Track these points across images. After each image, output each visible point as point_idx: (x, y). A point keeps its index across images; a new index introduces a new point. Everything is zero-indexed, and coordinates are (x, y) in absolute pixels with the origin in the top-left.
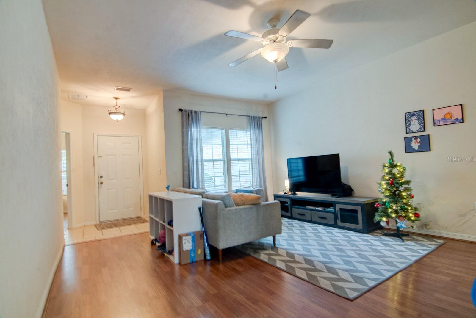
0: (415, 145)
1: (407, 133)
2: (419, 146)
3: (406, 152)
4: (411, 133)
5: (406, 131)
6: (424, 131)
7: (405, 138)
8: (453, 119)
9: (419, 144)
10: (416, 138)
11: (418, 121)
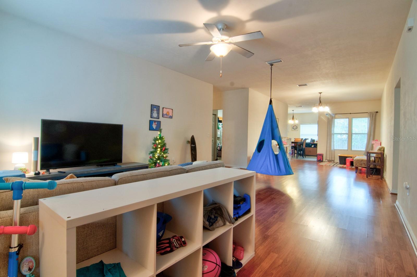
0: (154, 126)
1: (151, 117)
2: (156, 127)
3: (150, 130)
4: (153, 118)
5: (151, 116)
6: (159, 119)
7: (150, 120)
8: (169, 115)
9: (156, 126)
10: (155, 121)
11: (157, 112)
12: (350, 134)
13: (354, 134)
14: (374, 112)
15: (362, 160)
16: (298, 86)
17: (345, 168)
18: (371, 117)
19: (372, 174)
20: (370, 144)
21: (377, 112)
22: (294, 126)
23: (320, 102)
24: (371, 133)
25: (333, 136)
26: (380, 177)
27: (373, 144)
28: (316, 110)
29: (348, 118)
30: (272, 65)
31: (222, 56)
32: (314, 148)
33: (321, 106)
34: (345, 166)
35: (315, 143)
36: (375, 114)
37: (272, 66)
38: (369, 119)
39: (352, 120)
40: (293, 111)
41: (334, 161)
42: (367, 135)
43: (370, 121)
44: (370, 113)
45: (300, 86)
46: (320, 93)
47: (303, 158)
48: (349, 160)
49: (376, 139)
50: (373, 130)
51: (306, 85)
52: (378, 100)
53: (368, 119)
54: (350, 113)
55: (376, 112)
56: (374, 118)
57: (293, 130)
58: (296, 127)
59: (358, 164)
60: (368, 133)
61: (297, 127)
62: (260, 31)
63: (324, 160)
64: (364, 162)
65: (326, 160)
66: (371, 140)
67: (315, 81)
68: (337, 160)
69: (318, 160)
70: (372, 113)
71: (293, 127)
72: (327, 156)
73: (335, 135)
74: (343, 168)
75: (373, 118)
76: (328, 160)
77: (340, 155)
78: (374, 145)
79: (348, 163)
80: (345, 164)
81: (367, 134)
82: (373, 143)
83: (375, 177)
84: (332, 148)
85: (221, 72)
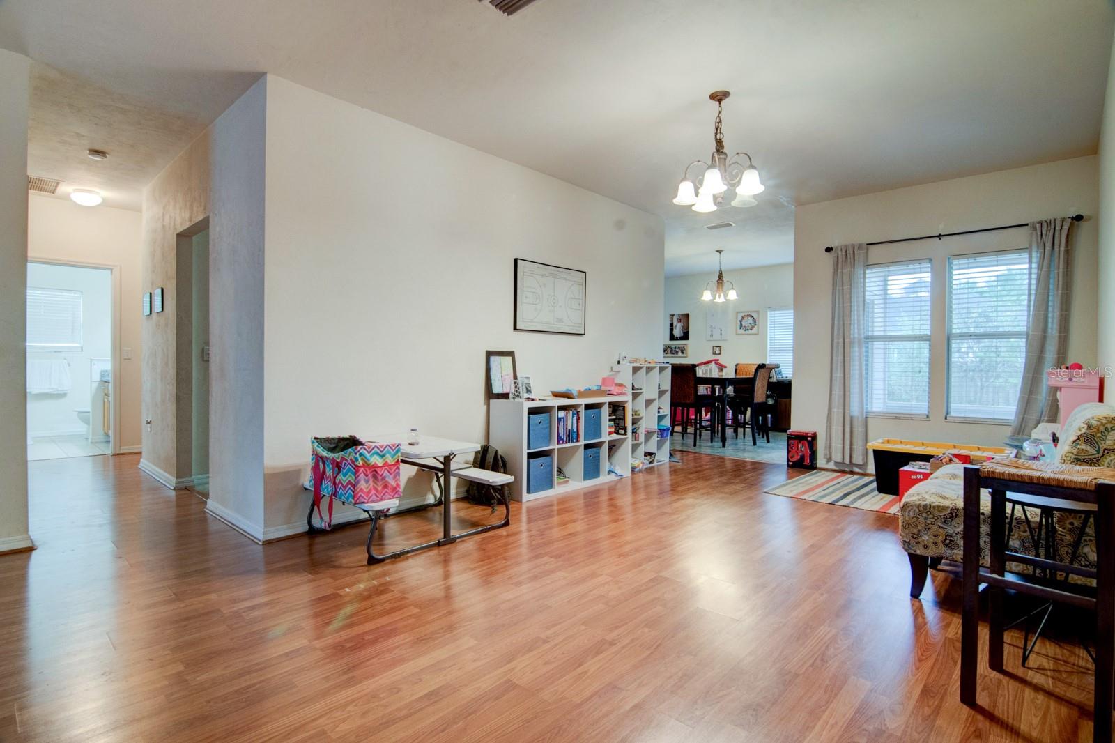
12: (941, 339)
13: (963, 336)
14: (1063, 220)
18: (1048, 248)
20: (1042, 389)
21: (1079, 218)
22: (743, 318)
24: (1045, 330)
25: (855, 349)
27: (1056, 389)
29: (930, 260)
36: (1066, 227)
38: (1036, 256)
39: (951, 269)
40: (719, 252)
41: (862, 467)
42: (1022, 343)
43: (1040, 267)
44: (1038, 226)
47: (724, 446)
49: (1071, 360)
50: (1057, 314)
53: (1030, 258)
54: (940, 236)
55: (1073, 219)
56: (1063, 249)
57: (742, 331)
58: (751, 319)
60: (1028, 328)
61: (754, 321)
63: (821, 462)
65: (829, 460)
66: (1047, 369)
68: (868, 470)
69: (795, 459)
70: (1049, 224)
71: (741, 321)
72: (833, 445)
73: (878, 346)
75: (1056, 249)
76: (836, 463)
77: (877, 444)
78: (1058, 394)
81: (1027, 334)
82: (1053, 382)
84: (855, 409)
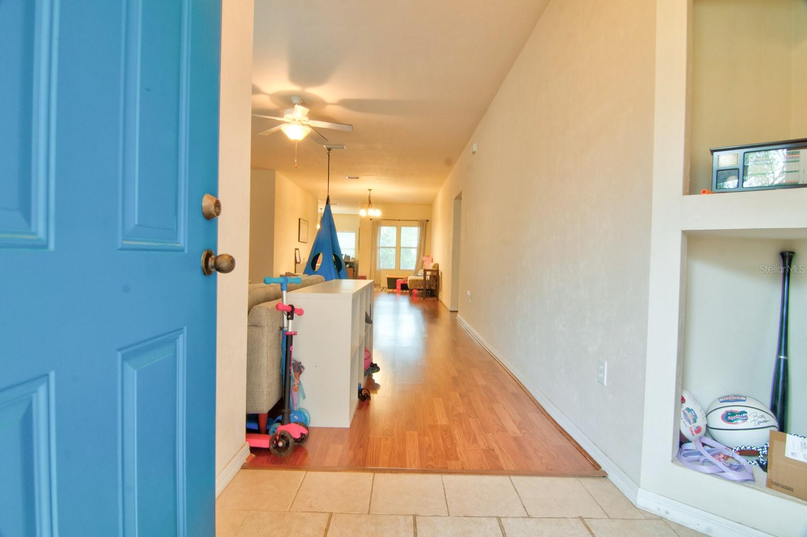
12: (398, 248)
13: (403, 247)
14: (425, 221)
15: (417, 281)
16: (347, 177)
17: (395, 293)
19: (427, 296)
20: (421, 260)
21: (428, 221)
23: (369, 202)
24: (421, 247)
25: (378, 251)
26: (436, 299)
28: (363, 213)
29: (397, 226)
30: (329, 150)
31: (297, 140)
32: (349, 269)
33: (371, 208)
34: (395, 290)
35: (351, 260)
36: (425, 223)
37: (330, 152)
38: (419, 228)
39: (401, 230)
41: (379, 285)
43: (420, 231)
44: (420, 221)
45: (349, 178)
46: (370, 190)
48: (399, 282)
49: (426, 255)
51: (358, 178)
52: (429, 205)
54: (399, 220)
56: (425, 228)
59: (413, 286)
62: (352, 125)
64: (420, 283)
66: (421, 257)
67: (371, 175)
68: (385, 284)
70: (422, 221)
73: (381, 249)
74: (393, 293)
75: (423, 227)
77: (387, 276)
78: (425, 262)
79: (399, 287)
80: (395, 288)
81: (417, 247)
82: (424, 260)
83: (430, 299)
84: (378, 268)
85: (296, 161)
